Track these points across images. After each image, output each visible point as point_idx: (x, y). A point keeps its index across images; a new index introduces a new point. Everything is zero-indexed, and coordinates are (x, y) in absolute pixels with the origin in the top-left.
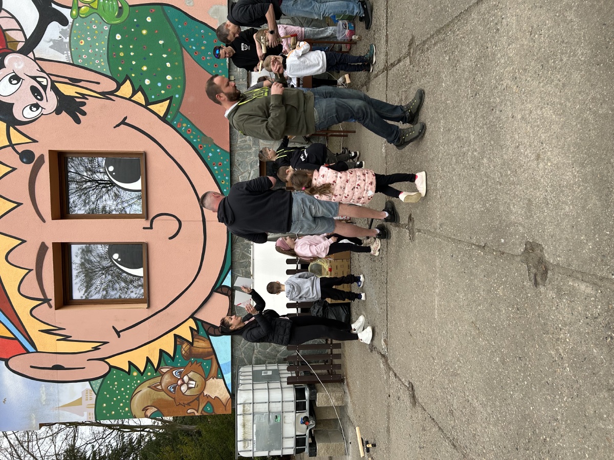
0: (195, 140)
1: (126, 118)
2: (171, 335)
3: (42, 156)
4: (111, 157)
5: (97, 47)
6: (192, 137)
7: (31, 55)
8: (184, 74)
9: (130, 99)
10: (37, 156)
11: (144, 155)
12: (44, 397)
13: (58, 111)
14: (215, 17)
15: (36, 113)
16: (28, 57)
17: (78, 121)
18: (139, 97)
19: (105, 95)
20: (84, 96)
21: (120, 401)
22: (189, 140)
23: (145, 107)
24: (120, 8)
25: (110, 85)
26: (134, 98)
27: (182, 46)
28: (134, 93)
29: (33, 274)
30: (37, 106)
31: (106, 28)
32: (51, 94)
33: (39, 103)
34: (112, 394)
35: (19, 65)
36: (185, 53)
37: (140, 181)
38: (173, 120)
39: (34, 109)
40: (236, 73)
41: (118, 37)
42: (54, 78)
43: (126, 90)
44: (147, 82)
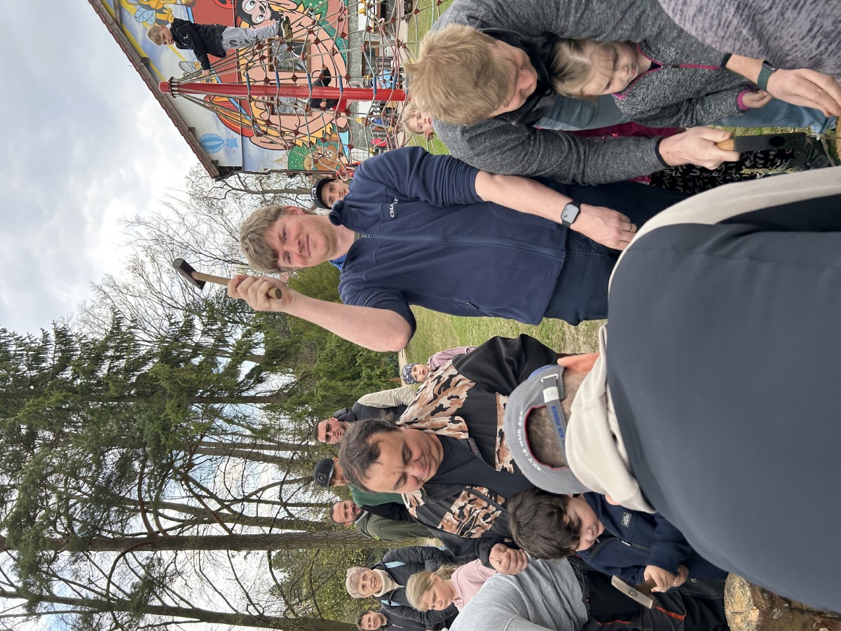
2: (321, 130)
12: (265, 156)
13: (271, 19)
15: (262, 19)
21: (299, 161)
25: (294, 6)
28: (305, 10)
30: (262, 16)
32: (268, 10)
34: (295, 156)
38: (322, 23)
42: (269, 2)
43: (301, 8)
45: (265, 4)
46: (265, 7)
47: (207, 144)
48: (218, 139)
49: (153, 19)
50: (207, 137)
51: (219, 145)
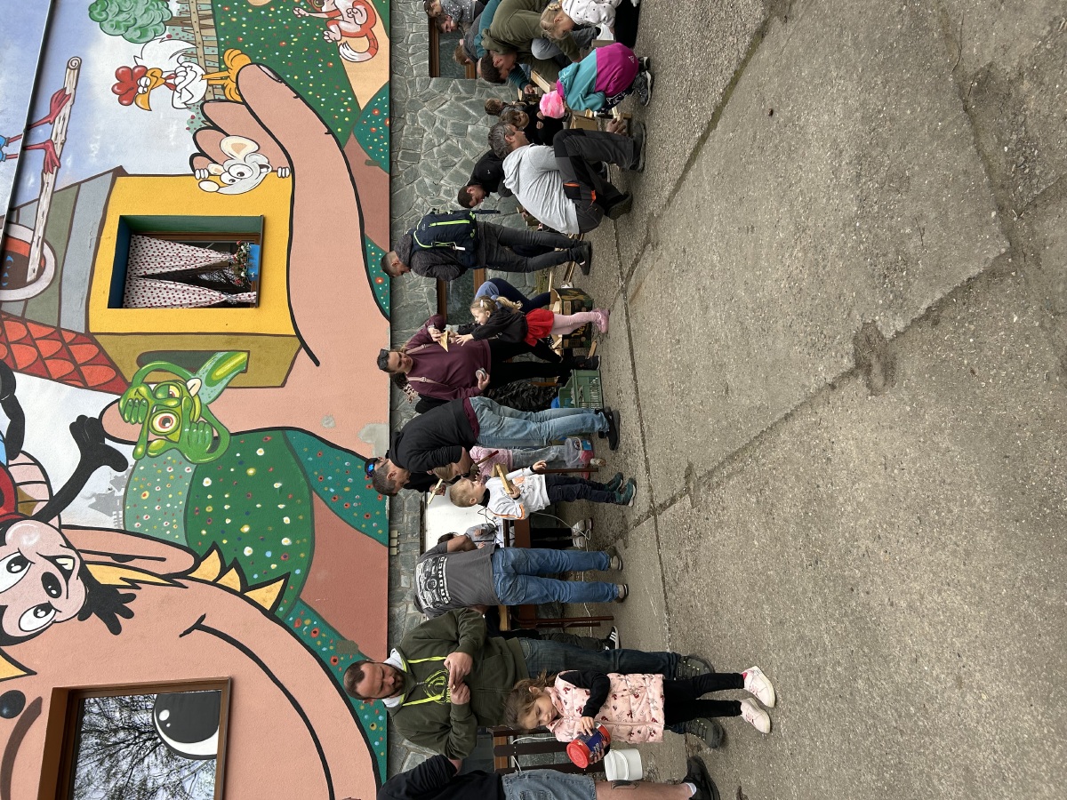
0: (324, 649)
1: (203, 618)
3: (39, 701)
4: (166, 692)
5: (169, 501)
6: (319, 643)
7: (54, 522)
8: (313, 534)
9: (214, 583)
10: (29, 701)
11: (229, 684)
14: (369, 441)
15: (43, 621)
16: (49, 525)
17: (115, 629)
18: (232, 579)
19: (172, 579)
20: (134, 584)
22: (315, 649)
23: (241, 595)
24: (216, 439)
25: (183, 561)
26: (223, 581)
27: (311, 489)
28: (224, 571)
30: (47, 608)
31: (189, 470)
33: (54, 602)
35: (30, 539)
36: (316, 498)
37: (216, 736)
38: (287, 614)
39: (41, 613)
40: (401, 526)
41: (207, 482)
42: (86, 557)
44: (248, 551)
45: (68, 564)
46: (67, 574)
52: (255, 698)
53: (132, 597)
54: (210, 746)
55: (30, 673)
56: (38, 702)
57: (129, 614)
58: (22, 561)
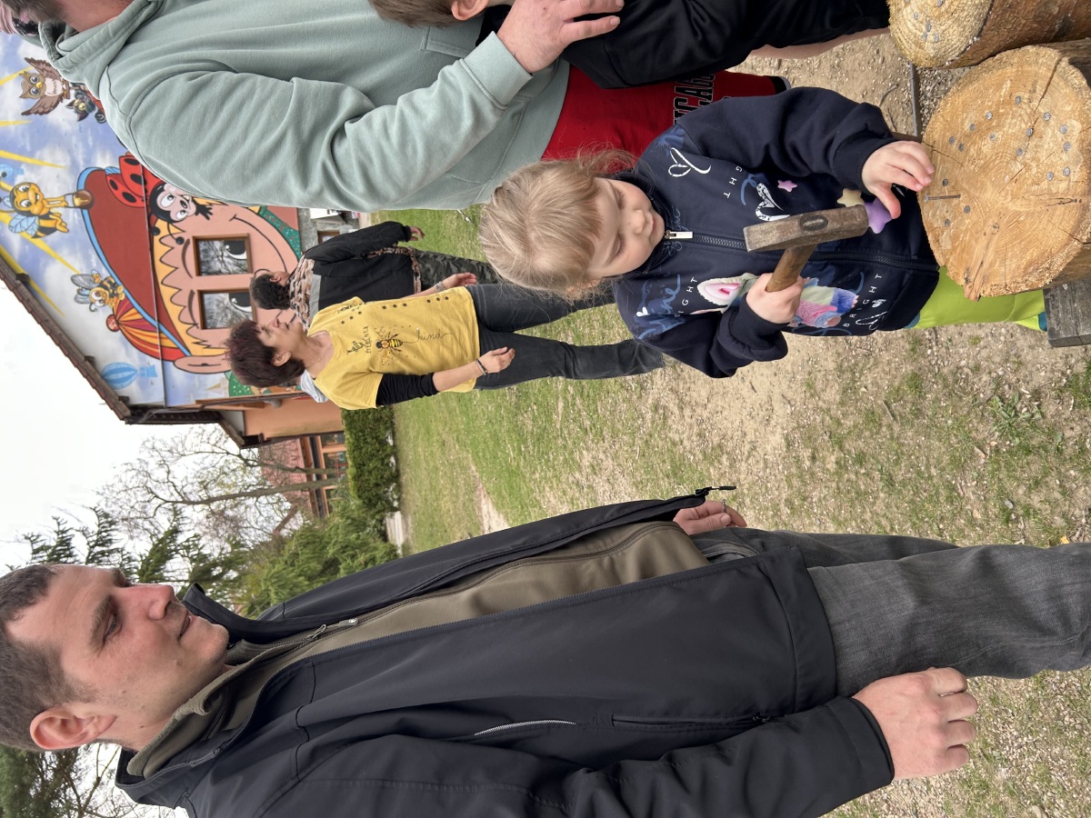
0: (277, 225)
1: (235, 215)
4: (227, 240)
6: (275, 223)
10: (186, 240)
12: (197, 383)
13: (196, 214)
15: (184, 215)
17: (208, 218)
22: (274, 225)
29: (187, 309)
30: (184, 211)
32: (192, 204)
35: (173, 189)
37: (246, 252)
38: (264, 214)
39: (183, 213)
45: (188, 198)
46: (188, 201)
47: (113, 377)
48: (129, 369)
49: (35, 227)
50: (113, 367)
51: (130, 377)
52: (257, 240)
53: (210, 209)
54: (244, 256)
55: (184, 231)
56: (188, 242)
57: (211, 214)
58: (172, 196)
